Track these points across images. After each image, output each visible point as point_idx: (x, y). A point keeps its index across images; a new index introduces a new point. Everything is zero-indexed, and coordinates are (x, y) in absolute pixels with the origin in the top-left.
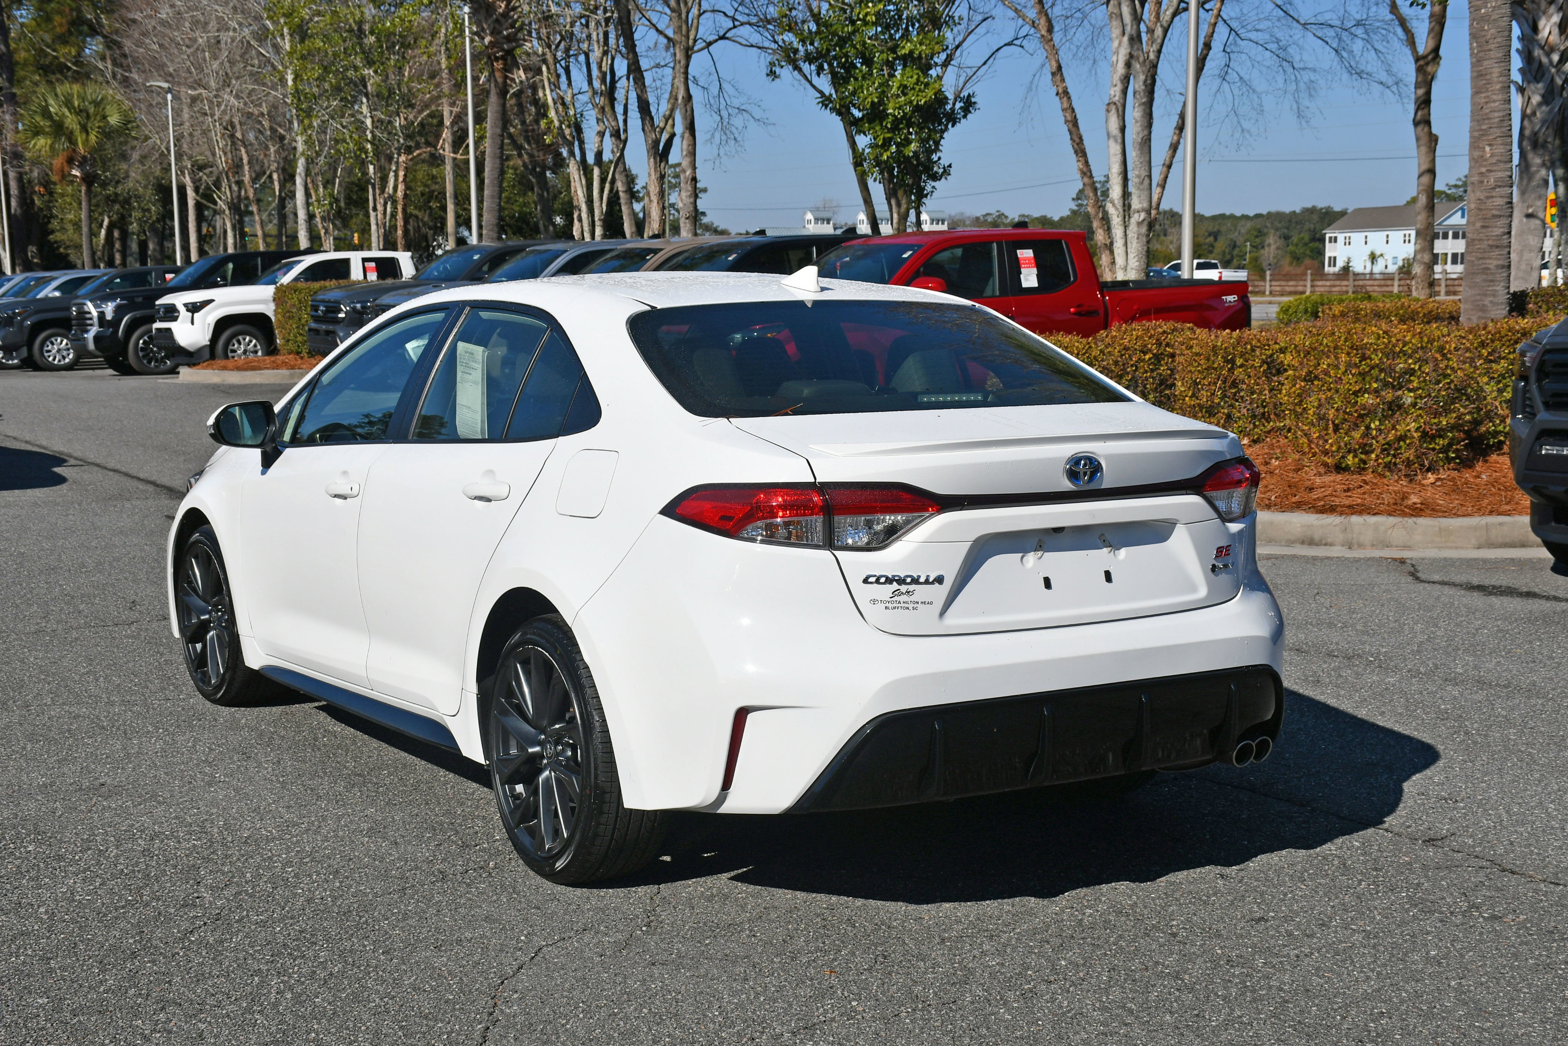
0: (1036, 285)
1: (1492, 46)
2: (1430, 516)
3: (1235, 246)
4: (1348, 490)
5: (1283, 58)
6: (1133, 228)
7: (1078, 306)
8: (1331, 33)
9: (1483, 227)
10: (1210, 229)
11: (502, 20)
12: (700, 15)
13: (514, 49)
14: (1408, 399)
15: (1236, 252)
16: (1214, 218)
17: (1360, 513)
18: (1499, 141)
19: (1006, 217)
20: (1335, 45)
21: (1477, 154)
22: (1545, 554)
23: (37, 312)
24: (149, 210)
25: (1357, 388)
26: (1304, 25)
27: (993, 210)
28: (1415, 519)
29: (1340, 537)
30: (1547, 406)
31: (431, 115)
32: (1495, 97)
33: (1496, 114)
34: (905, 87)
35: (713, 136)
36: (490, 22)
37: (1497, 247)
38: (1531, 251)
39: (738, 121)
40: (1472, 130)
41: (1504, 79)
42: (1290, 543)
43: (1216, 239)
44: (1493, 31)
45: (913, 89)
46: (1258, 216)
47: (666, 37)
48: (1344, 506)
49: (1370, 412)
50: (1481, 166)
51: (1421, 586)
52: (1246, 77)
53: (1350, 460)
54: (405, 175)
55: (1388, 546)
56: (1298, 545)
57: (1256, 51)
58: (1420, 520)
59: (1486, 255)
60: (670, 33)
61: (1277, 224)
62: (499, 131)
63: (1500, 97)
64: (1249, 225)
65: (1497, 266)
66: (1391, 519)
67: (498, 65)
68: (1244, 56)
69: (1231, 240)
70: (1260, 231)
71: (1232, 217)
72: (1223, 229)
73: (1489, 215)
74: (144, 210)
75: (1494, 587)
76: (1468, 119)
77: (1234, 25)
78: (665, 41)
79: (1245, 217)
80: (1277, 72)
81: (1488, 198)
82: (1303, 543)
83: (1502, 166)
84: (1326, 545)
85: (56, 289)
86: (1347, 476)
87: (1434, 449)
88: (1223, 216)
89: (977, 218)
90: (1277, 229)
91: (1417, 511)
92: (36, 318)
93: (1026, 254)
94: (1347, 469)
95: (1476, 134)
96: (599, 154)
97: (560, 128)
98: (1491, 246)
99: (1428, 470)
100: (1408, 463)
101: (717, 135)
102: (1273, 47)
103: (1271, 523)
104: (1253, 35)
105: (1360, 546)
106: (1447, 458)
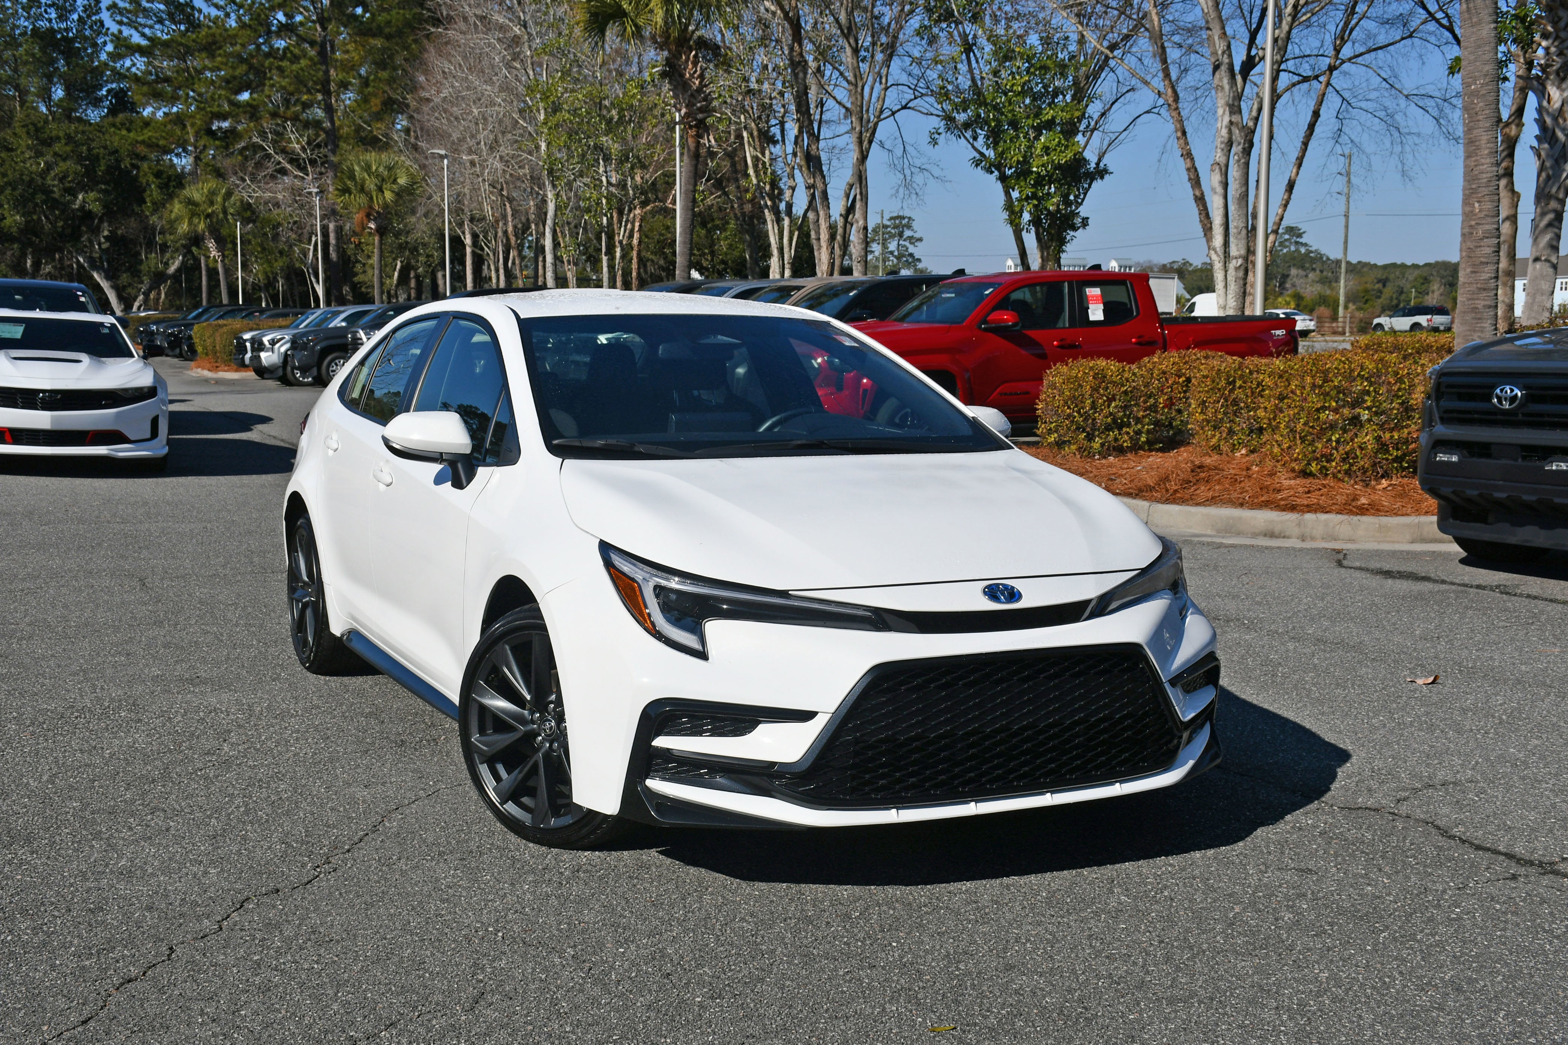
0: (1102, 318)
1: (1481, 117)
2: (1373, 515)
3: (1402, 292)
4: (1309, 492)
5: (1390, 123)
6: (1231, 272)
7: (1140, 337)
8: (1430, 103)
9: (1472, 272)
10: (1379, 276)
11: (696, 94)
12: (886, 89)
13: (706, 118)
14: (1365, 415)
15: (1403, 297)
16: (1385, 267)
17: (1315, 511)
18: (1487, 198)
19: (1191, 265)
20: (1435, 115)
21: (1468, 209)
22: (1455, 548)
23: (327, 339)
24: (432, 256)
25: (1319, 406)
26: (1407, 96)
27: (1179, 259)
28: (1359, 517)
29: (1296, 531)
30: (1443, 420)
31: (664, 175)
32: (1483, 161)
33: (1484, 176)
34: (1048, 148)
35: (897, 191)
36: (686, 96)
37: (1485, 289)
38: (1542, 295)
39: (919, 179)
40: (1464, 189)
41: (1492, 145)
42: (1255, 535)
43: (1384, 286)
44: (1481, 104)
45: (1055, 150)
46: (1426, 265)
47: (844, 107)
48: (1303, 505)
49: (1332, 427)
50: (1471, 220)
51: (1343, 570)
52: (1356, 140)
53: (1314, 467)
54: (640, 226)
55: (1335, 540)
56: (1261, 537)
57: (1364, 117)
58: (1365, 519)
59: (1475, 296)
60: (849, 105)
61: (1442, 272)
62: (691, 187)
63: (1488, 161)
64: (1417, 272)
65: (1484, 306)
66: (1339, 516)
67: (692, 132)
68: (1355, 122)
69: (1399, 286)
70: (1426, 279)
71: (1403, 266)
72: (1392, 276)
73: (1478, 262)
74: (428, 256)
75: (1399, 572)
76: (1462, 180)
77: (1346, 95)
78: (843, 111)
79: (1415, 266)
80: (1385, 135)
81: (1477, 247)
82: (1265, 535)
83: (1489, 220)
84: (1284, 537)
85: (343, 320)
86: (1310, 480)
87: (1387, 459)
88: (1394, 265)
89: (1164, 266)
90: (1442, 277)
91: (1362, 511)
92: (324, 344)
93: (1094, 292)
94: (1311, 475)
95: (1467, 192)
96: (789, 206)
97: (758, 185)
98: (1480, 289)
99: (1383, 477)
100: (1365, 471)
101: (901, 190)
102: (1382, 114)
103: (1240, 518)
104: (1363, 105)
105: (1313, 539)
106: (1401, 467)
